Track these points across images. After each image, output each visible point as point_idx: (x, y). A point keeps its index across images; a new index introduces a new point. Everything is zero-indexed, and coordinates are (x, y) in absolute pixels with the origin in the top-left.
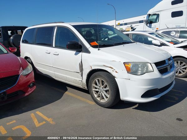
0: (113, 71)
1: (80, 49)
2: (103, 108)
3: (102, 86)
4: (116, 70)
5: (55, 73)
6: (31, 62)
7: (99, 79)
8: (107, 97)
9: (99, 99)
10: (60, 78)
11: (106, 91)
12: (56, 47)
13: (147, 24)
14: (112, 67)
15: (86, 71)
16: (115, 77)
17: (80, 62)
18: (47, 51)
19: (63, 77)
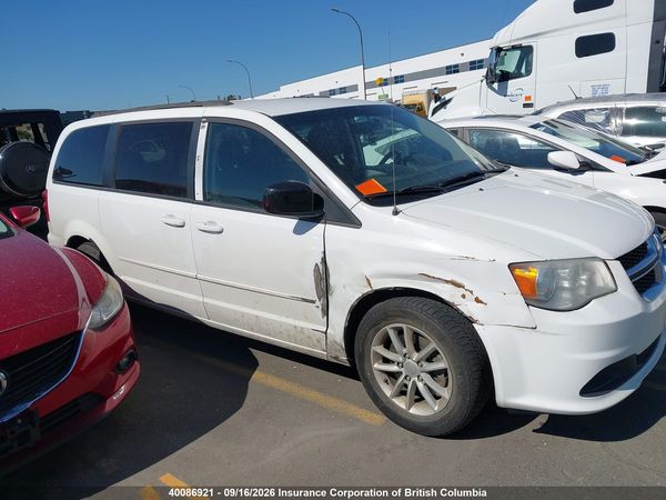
0: (464, 296)
1: (315, 209)
2: (422, 439)
3: (416, 356)
4: (476, 294)
5: (206, 300)
6: (97, 257)
7: (404, 326)
8: (437, 397)
9: (401, 403)
10: (227, 322)
11: (433, 374)
12: (209, 200)
13: (493, 82)
14: (459, 280)
15: (346, 296)
16: (476, 322)
17: (319, 261)
18: (172, 216)
19: (243, 315)
